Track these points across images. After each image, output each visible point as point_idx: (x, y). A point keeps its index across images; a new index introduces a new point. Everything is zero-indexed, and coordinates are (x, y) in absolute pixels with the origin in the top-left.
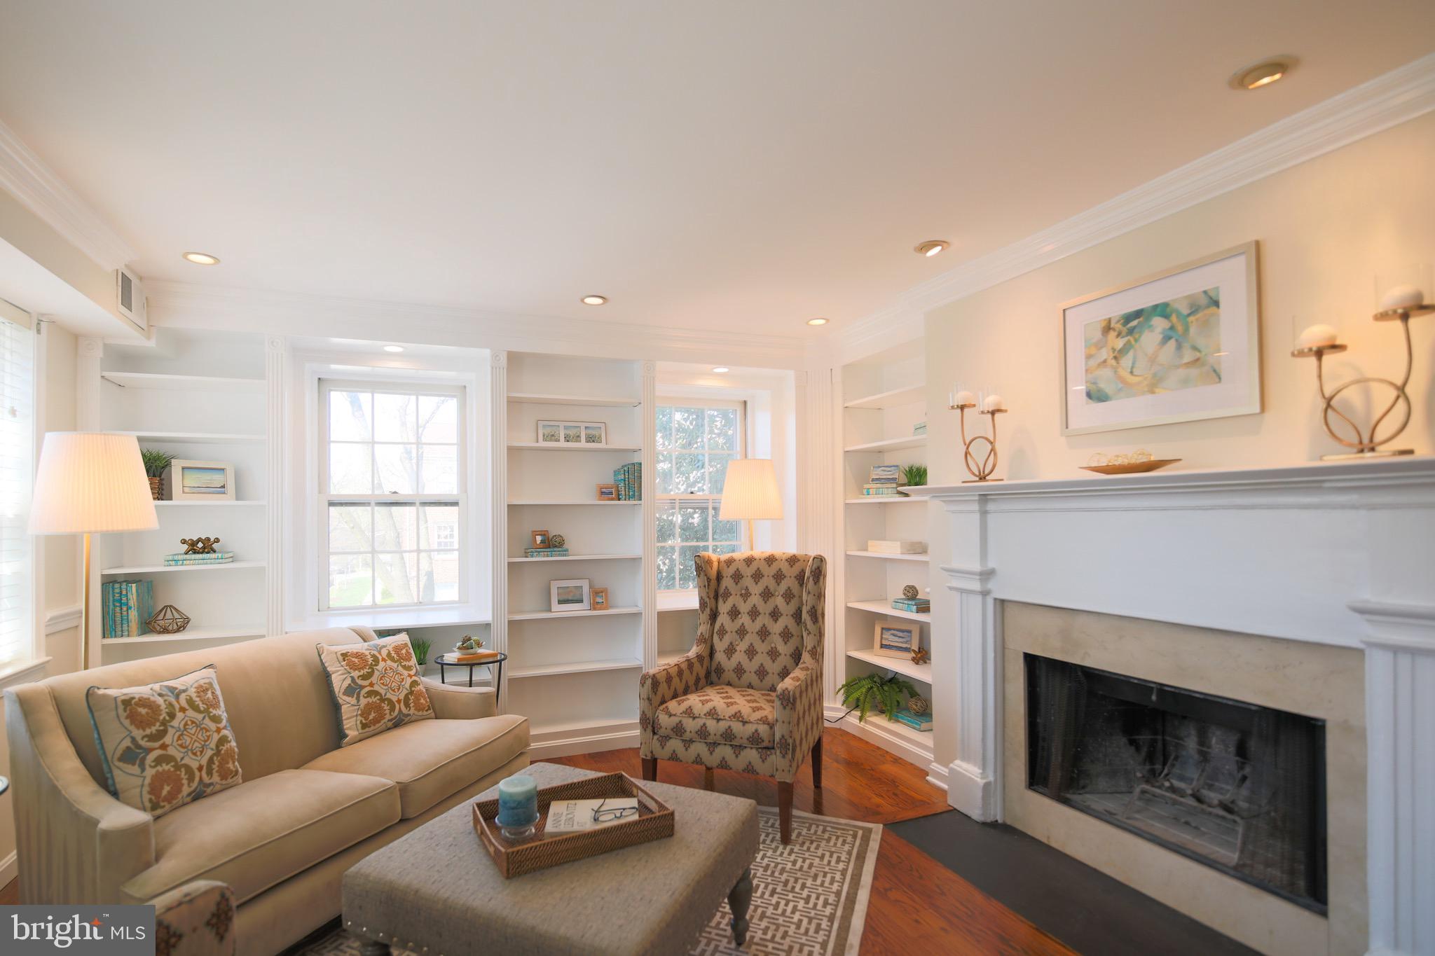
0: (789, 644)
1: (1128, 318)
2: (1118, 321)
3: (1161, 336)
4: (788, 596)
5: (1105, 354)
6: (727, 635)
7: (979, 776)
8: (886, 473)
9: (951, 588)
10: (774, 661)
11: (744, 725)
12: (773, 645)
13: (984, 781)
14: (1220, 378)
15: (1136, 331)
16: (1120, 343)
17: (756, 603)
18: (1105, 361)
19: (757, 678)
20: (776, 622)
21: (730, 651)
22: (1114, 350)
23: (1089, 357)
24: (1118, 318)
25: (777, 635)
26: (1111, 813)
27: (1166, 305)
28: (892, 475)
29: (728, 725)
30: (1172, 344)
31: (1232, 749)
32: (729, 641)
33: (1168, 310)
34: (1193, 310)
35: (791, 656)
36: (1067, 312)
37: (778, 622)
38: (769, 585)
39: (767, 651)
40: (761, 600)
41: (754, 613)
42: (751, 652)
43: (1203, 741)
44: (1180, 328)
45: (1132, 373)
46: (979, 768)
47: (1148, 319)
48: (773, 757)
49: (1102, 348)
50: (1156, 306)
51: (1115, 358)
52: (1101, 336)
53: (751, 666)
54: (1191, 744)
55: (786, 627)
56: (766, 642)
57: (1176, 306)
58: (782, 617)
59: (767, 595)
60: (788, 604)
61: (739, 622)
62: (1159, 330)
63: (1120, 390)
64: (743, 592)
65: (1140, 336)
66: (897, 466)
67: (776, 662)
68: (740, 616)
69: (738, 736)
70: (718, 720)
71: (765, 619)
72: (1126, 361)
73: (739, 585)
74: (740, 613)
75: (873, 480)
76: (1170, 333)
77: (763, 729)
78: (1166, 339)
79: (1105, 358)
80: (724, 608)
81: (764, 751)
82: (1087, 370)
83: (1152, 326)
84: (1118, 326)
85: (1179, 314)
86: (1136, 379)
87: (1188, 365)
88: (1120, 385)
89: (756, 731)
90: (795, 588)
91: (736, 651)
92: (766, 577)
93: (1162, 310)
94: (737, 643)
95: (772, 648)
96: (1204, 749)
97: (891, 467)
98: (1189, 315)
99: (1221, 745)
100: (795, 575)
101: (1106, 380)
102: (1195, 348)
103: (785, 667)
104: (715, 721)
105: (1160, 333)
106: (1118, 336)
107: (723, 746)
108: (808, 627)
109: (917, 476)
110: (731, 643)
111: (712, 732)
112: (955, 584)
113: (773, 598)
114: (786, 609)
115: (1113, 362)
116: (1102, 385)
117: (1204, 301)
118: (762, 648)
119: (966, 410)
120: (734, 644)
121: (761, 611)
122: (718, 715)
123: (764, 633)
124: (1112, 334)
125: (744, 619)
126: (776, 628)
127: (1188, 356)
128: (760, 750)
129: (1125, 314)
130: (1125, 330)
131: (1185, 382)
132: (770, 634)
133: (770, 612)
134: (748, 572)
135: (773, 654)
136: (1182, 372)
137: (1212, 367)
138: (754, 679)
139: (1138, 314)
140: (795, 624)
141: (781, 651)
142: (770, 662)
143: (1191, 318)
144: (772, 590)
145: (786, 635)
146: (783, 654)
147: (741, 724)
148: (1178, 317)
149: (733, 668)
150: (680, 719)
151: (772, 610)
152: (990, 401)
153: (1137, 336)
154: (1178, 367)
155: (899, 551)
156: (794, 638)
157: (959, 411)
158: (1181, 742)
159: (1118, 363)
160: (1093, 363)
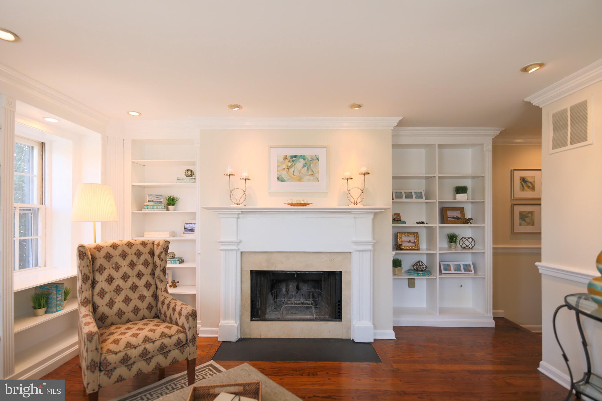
0: (150, 290)
1: (292, 157)
2: (289, 157)
3: (303, 165)
4: (146, 264)
5: (284, 166)
6: (107, 294)
7: (235, 323)
8: (156, 198)
9: (221, 250)
10: (143, 302)
11: (170, 338)
12: (140, 293)
13: (237, 324)
14: (318, 181)
15: (295, 161)
16: (290, 164)
17: (126, 271)
18: (284, 169)
19: (133, 314)
20: (140, 280)
21: (111, 304)
22: (287, 166)
23: (278, 166)
24: (289, 156)
25: (143, 287)
26: (279, 318)
27: (304, 156)
28: (159, 199)
29: (161, 342)
30: (306, 168)
31: (295, 288)
32: (110, 298)
33: (305, 158)
34: (312, 159)
35: (152, 296)
36: (271, 149)
37: (142, 280)
38: (133, 259)
39: (137, 297)
40: (129, 268)
41: (125, 277)
42: (127, 300)
43: (287, 288)
44: (308, 164)
45: (293, 174)
46: (234, 320)
47: (299, 159)
48: (188, 348)
49: (283, 164)
50: (301, 156)
51: (288, 168)
52: (283, 160)
53: (128, 309)
54: (284, 290)
55: (148, 281)
56: (136, 292)
57: (307, 157)
58: (144, 276)
59: (132, 265)
60: (147, 268)
61: (114, 285)
62: (302, 163)
63: (289, 179)
64: (114, 266)
65: (296, 163)
66: (162, 195)
67: (145, 302)
68: (114, 281)
69: (168, 346)
70: (154, 342)
71: (133, 280)
72: (291, 170)
73: (111, 262)
74: (114, 279)
75: (149, 201)
76: (305, 165)
77: (182, 336)
78: (304, 166)
79: (284, 167)
80: (101, 278)
81: (182, 348)
82: (277, 171)
83: (300, 161)
84: (289, 159)
85: (308, 160)
86: (295, 177)
87: (310, 175)
88: (289, 178)
89: (179, 338)
90: (150, 259)
91: (115, 302)
92: (130, 255)
93: (303, 157)
94: (115, 298)
95: (140, 295)
96: (287, 290)
97: (158, 195)
98: (311, 161)
99: (292, 287)
100: (148, 252)
101: (284, 174)
102: (312, 171)
103: (150, 303)
104: (151, 344)
105: (302, 164)
106: (289, 161)
107: (157, 356)
108: (161, 278)
109: (172, 201)
110: (111, 299)
111: (151, 351)
112: (223, 247)
113: (137, 266)
114: (147, 271)
115: (287, 170)
116: (283, 176)
117: (315, 158)
118: (134, 296)
119: (231, 176)
120: (113, 298)
121: (130, 275)
122: (152, 339)
123: (134, 287)
124: (287, 161)
125: (119, 282)
126: (141, 283)
127: (310, 173)
128: (179, 348)
129: (291, 155)
130: (291, 160)
131: (309, 180)
132: (138, 287)
133: (136, 274)
134: (116, 253)
135: (142, 298)
136: (308, 177)
137: (317, 177)
138: (131, 316)
139: (296, 156)
140: (152, 279)
141: (146, 295)
142: (141, 303)
143: (311, 162)
144: (135, 262)
145: (148, 286)
146: (148, 296)
147: (168, 338)
148: (307, 161)
149: (115, 313)
150: (125, 352)
151: (137, 273)
152: (245, 175)
153: (295, 163)
154: (307, 175)
155: (168, 236)
156: (152, 286)
157: (228, 176)
158: (281, 290)
159: (289, 170)
160: (280, 168)
